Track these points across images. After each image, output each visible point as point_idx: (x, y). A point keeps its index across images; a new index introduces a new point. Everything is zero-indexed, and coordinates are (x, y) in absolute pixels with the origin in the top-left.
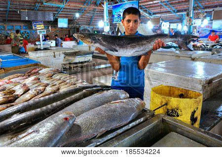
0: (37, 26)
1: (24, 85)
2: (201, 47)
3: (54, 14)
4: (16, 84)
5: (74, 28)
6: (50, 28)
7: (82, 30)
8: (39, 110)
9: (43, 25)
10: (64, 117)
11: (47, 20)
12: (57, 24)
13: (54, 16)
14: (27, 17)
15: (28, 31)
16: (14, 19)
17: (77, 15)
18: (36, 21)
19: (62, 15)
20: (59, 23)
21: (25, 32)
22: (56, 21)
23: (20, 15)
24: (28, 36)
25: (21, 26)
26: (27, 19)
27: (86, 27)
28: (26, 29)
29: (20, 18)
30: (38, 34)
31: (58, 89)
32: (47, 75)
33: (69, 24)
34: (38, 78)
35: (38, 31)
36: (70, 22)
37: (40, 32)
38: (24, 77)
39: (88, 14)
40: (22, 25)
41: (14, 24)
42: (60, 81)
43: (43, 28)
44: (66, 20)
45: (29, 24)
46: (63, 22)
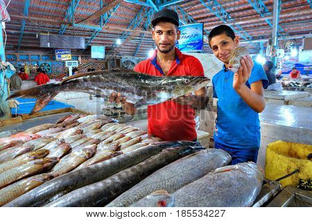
0: (62, 56)
1: (62, 142)
2: (290, 86)
3: (86, 39)
4: (49, 140)
5: (113, 59)
6: (80, 59)
7: (124, 62)
8: (100, 185)
9: (70, 55)
10: (157, 200)
11: (75, 47)
12: (90, 54)
13: (86, 42)
14: (49, 44)
15: (49, 63)
16: (29, 45)
17: (119, 42)
18: (61, 49)
19: (97, 42)
20: (92, 53)
21: (45, 64)
22: (88, 50)
23: (39, 39)
24: (49, 69)
25: (39, 56)
26: (49, 46)
27: (130, 58)
28: (46, 59)
29: (39, 44)
30: (67, 66)
31: (118, 148)
32: (94, 126)
33: (106, 53)
34: (80, 130)
35: (66, 62)
36: (108, 50)
37: (70, 64)
38: (58, 129)
39: (133, 41)
40: (41, 54)
41: (30, 53)
42: (116, 136)
43: (70, 58)
44: (102, 49)
45: (51, 52)
46: (98, 51)
